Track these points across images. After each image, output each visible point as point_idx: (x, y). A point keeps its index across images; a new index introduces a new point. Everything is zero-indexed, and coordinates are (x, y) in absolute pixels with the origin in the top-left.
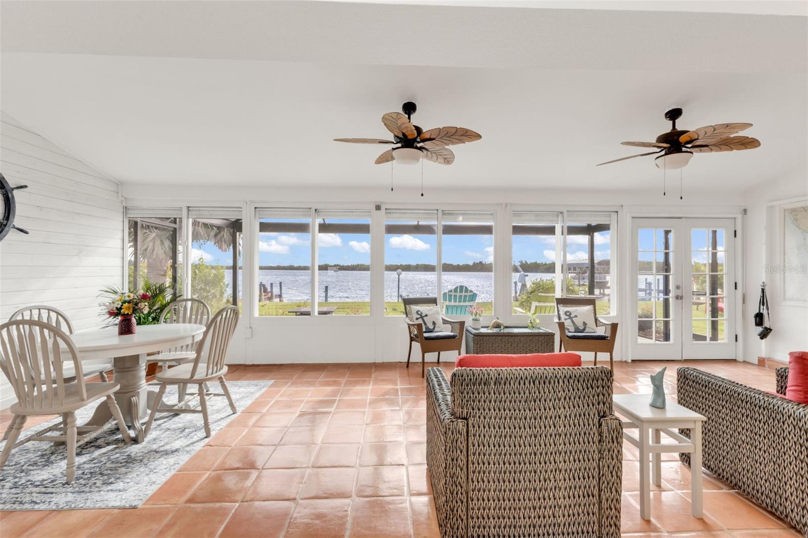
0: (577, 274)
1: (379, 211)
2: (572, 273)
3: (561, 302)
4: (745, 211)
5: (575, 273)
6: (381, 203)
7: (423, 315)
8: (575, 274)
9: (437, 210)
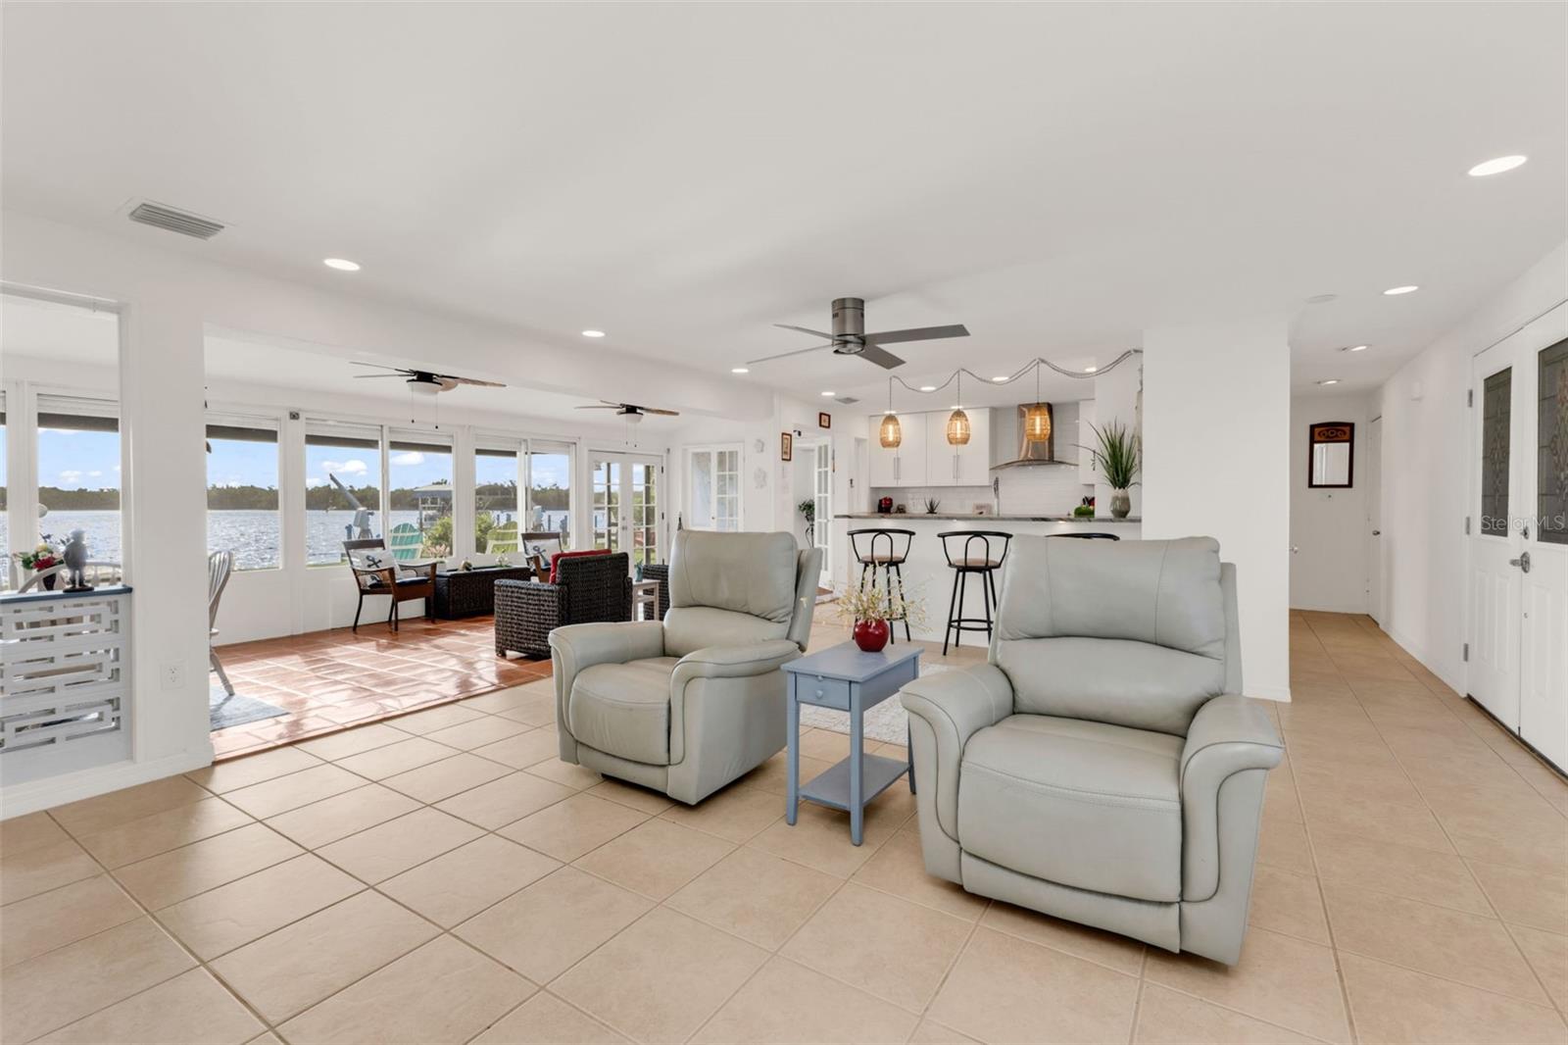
0: (439, 511)
1: (296, 421)
2: (429, 509)
3: (527, 537)
4: (669, 450)
5: (434, 508)
6: (300, 410)
7: (376, 561)
8: (435, 511)
9: (382, 426)
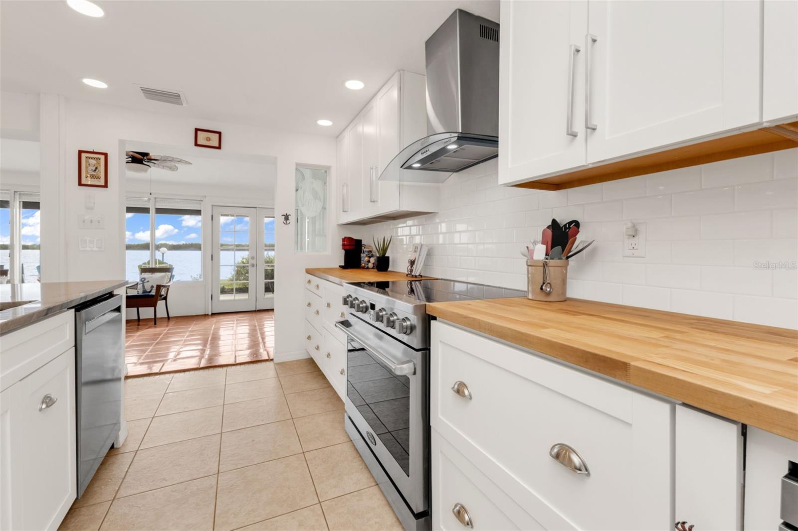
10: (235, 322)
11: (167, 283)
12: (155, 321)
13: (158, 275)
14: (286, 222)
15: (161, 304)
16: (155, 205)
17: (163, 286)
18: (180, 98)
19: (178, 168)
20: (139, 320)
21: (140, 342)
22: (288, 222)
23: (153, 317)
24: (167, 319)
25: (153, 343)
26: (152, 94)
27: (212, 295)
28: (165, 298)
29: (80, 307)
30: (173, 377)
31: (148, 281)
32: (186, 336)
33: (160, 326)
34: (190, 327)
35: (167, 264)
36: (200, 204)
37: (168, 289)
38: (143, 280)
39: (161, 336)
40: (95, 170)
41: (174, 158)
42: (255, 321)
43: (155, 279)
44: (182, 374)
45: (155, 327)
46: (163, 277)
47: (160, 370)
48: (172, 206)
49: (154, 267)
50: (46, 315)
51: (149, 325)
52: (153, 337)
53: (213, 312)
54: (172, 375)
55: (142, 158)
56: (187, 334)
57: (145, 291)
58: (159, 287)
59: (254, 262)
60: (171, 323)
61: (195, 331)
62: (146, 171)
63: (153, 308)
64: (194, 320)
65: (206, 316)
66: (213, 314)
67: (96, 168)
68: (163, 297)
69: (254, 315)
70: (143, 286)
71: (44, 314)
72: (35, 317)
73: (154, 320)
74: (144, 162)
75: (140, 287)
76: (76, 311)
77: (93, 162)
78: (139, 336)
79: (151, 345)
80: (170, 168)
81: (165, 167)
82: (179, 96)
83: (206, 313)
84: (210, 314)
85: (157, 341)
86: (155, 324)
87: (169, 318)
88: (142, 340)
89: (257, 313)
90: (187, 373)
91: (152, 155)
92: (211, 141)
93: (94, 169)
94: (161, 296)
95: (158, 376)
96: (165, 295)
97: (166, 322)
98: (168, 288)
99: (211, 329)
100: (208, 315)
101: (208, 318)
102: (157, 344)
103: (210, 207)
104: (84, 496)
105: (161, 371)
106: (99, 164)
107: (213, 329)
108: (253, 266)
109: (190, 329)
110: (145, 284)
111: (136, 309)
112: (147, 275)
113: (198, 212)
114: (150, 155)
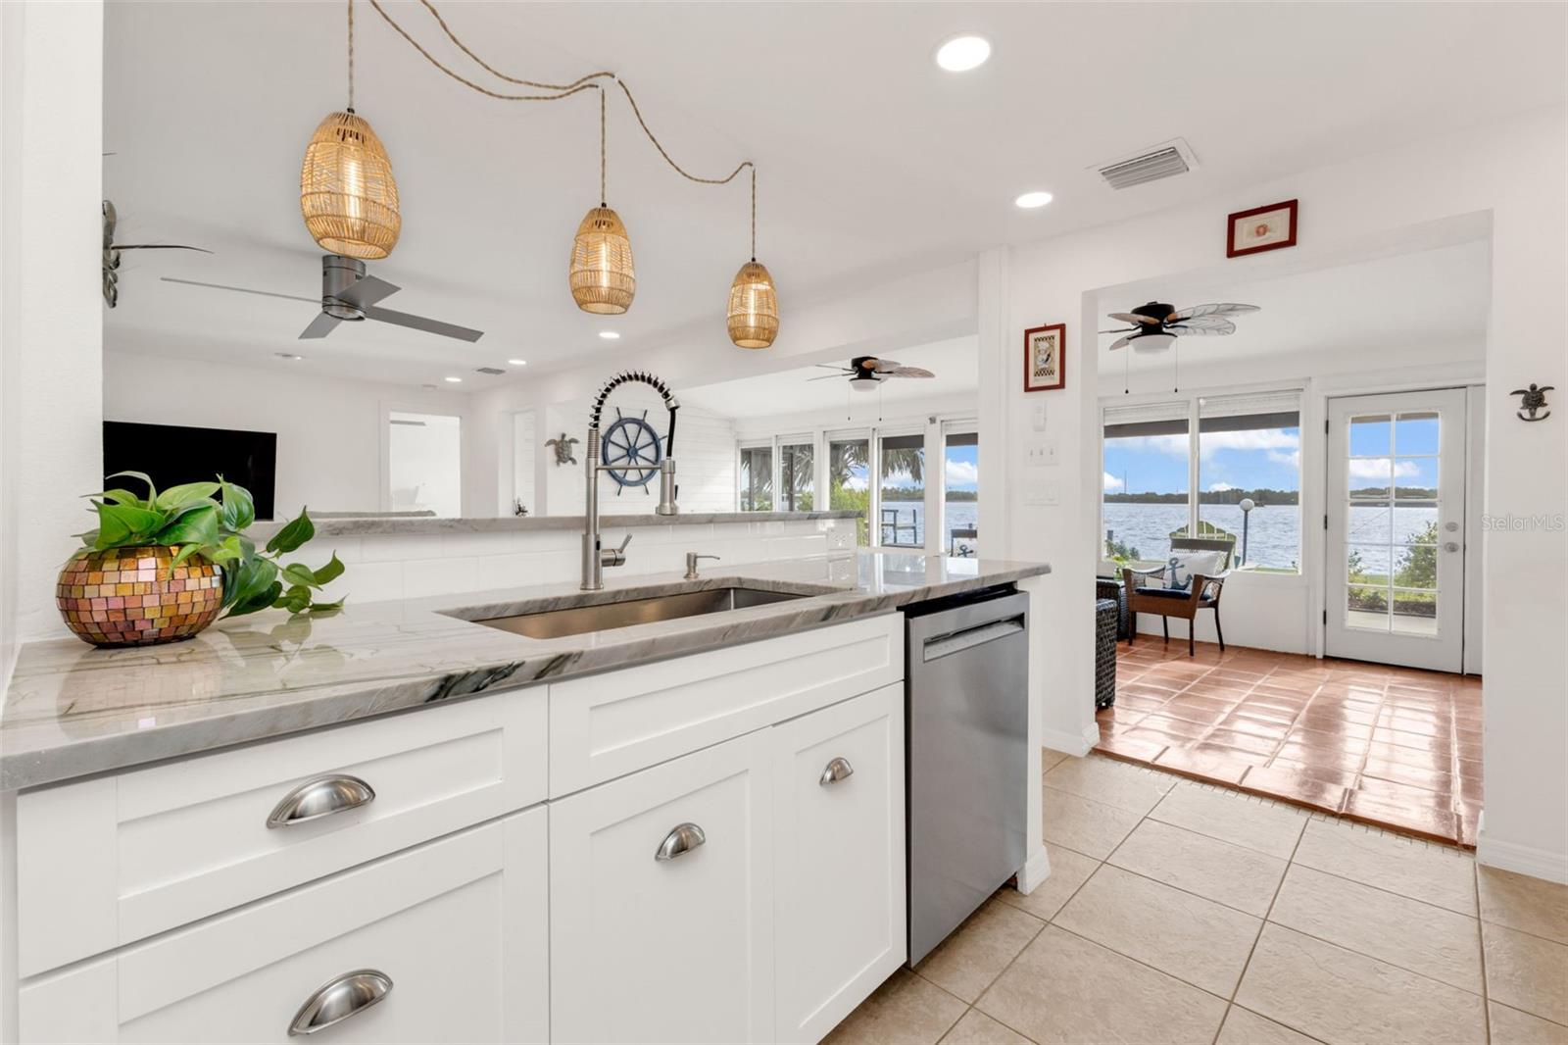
10: (1385, 693)
11: (1220, 573)
12: (1191, 648)
13: (1204, 554)
14: (1532, 414)
15: (1204, 615)
16: (1199, 414)
17: (1207, 578)
18: (1179, 156)
19: (1235, 327)
20: (1167, 638)
21: (1153, 684)
22: (1540, 412)
23: (1188, 638)
24: (1219, 648)
25: (1174, 693)
26: (1124, 173)
27: (1325, 613)
28: (1215, 605)
29: (914, 609)
30: (1176, 784)
31: (1182, 566)
32: (1243, 697)
33: (1201, 661)
34: (1261, 678)
35: (1224, 532)
36: (1297, 398)
37: (1221, 586)
38: (1174, 562)
39: (1194, 683)
40: (1047, 360)
41: (1219, 305)
42: (1453, 703)
43: (1197, 561)
44: (1197, 786)
45: (1192, 660)
46: (1212, 560)
47: (1156, 759)
48: (1234, 411)
49: (1195, 538)
50: (825, 619)
51: (1181, 654)
52: (1177, 680)
53: (1327, 654)
54: (1175, 779)
55: (1158, 321)
56: (1250, 692)
57: (1175, 585)
58: (1199, 580)
59: (1456, 538)
60: (1227, 658)
61: (1268, 688)
62: (1167, 347)
63: (1188, 621)
64: (1276, 664)
65: (1308, 659)
66: (1328, 659)
67: (1049, 355)
68: (1209, 600)
69: (1451, 684)
70: (1174, 574)
71: (821, 616)
72: (799, 620)
73: (1188, 644)
74: (1164, 330)
75: (1168, 574)
76: (906, 616)
77: (1044, 345)
78: (1155, 671)
79: (1171, 696)
80: (1218, 330)
81: (1207, 331)
82: (1174, 151)
83: (1310, 654)
84: (1320, 656)
85: (1183, 691)
86: (1192, 654)
87: (1222, 646)
88: (1160, 682)
89: (1467, 683)
90: (1208, 788)
91: (1179, 310)
92: (1267, 234)
93: (1045, 357)
94: (1206, 598)
95: (1147, 771)
96: (1215, 599)
97: (1217, 655)
98: (1220, 583)
99: (1311, 696)
100: (1314, 657)
101: (1315, 666)
102: (1182, 696)
103: (1322, 402)
104: (925, 961)
105: (1157, 763)
106: (1052, 346)
107: (1315, 695)
108: (1453, 548)
109: (1259, 682)
110: (1177, 570)
111: (1162, 617)
112: (1182, 554)
113: (1289, 420)
114: (1176, 310)
